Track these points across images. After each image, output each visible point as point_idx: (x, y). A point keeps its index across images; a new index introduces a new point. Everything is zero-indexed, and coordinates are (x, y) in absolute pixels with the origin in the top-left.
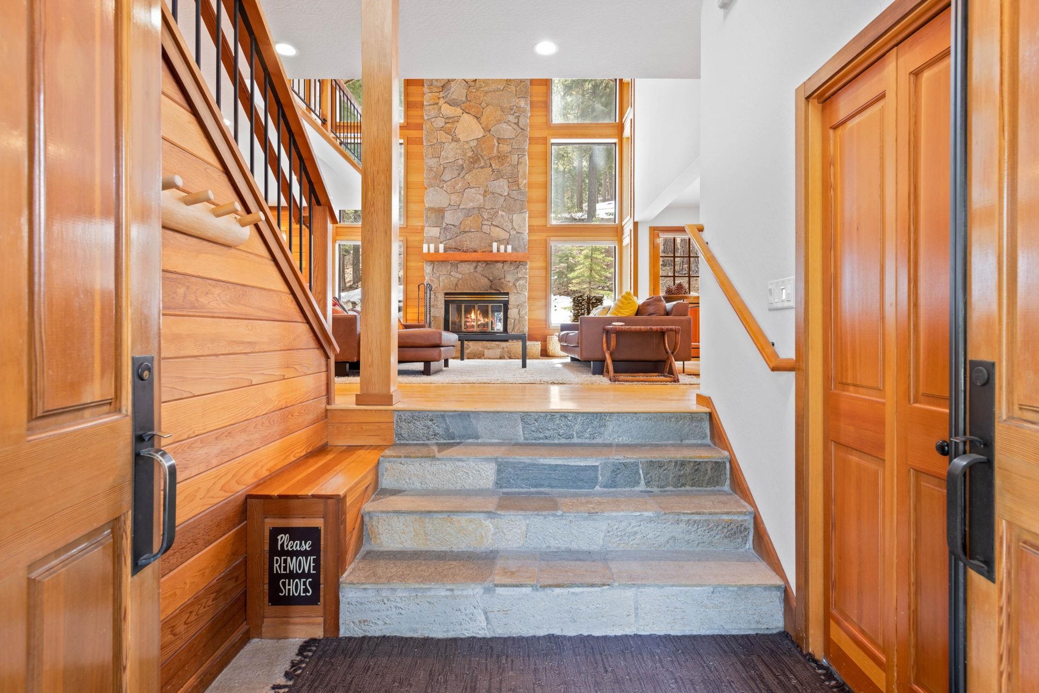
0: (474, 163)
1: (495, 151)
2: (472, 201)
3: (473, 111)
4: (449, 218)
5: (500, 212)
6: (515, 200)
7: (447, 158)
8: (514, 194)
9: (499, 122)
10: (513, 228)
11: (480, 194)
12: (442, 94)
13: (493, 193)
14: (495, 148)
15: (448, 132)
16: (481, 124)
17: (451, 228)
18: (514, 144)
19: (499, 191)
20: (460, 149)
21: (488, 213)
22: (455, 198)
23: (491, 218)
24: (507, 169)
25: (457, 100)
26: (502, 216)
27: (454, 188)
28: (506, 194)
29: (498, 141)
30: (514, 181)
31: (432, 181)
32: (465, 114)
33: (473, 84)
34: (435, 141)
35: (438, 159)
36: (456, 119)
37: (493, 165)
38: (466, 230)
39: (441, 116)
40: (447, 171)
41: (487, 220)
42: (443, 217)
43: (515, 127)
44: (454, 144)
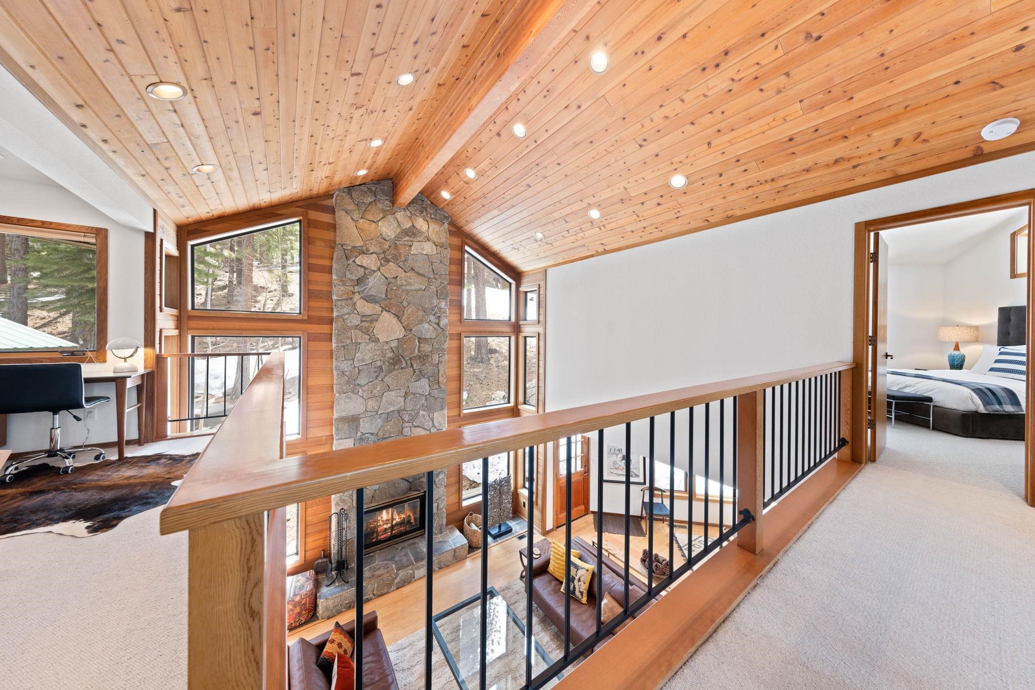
0: (394, 364)
1: (416, 351)
2: (392, 404)
3: (394, 310)
4: (366, 426)
5: (421, 412)
6: (436, 399)
7: (363, 360)
8: (435, 393)
9: (421, 322)
10: (434, 426)
11: (400, 397)
12: (357, 289)
13: (414, 394)
14: (417, 348)
15: (366, 331)
16: (402, 323)
17: (368, 438)
18: (435, 344)
19: (420, 391)
20: (378, 350)
21: (409, 415)
22: (371, 404)
23: (411, 420)
24: (428, 369)
25: (376, 296)
26: (423, 416)
27: (371, 393)
28: (427, 393)
29: (419, 342)
30: (435, 380)
31: (344, 387)
32: (384, 313)
33: (393, 281)
34: (349, 342)
35: (351, 362)
36: (375, 317)
37: (415, 366)
38: (385, 437)
39: (355, 312)
40: (362, 375)
41: (408, 422)
42: (357, 427)
43: (436, 326)
44: (372, 345)
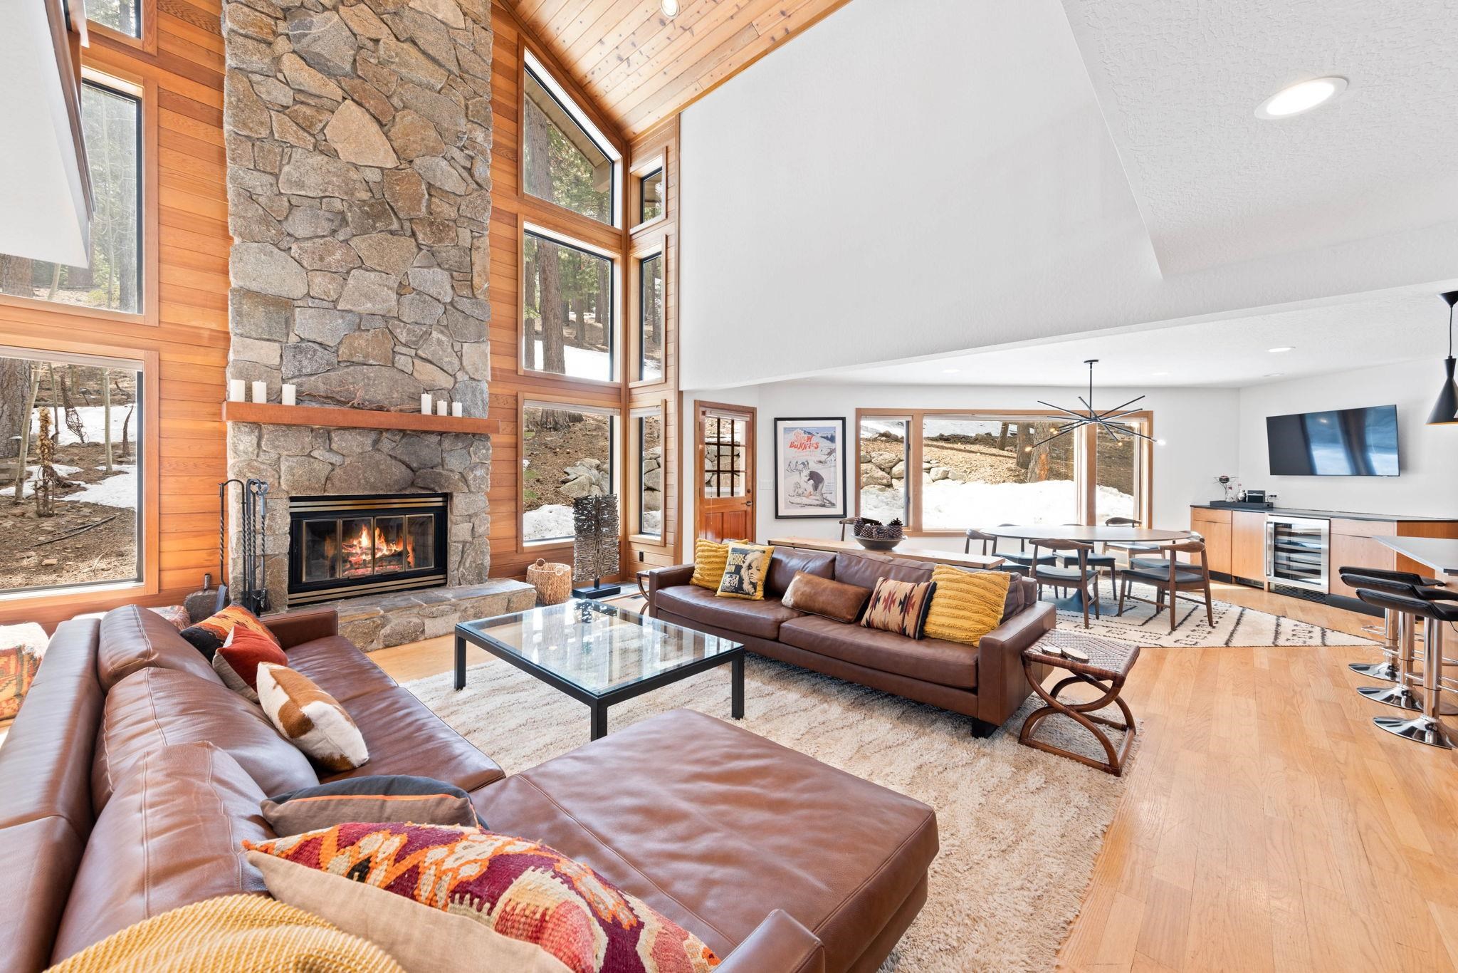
0: (377, 217)
1: (424, 209)
2: (369, 299)
3: (371, 104)
4: (306, 324)
5: (435, 335)
6: (467, 316)
7: (300, 185)
8: (465, 305)
9: (433, 152)
10: (462, 368)
11: (389, 288)
12: (282, 27)
13: (419, 293)
14: (424, 203)
15: (305, 127)
16: (390, 140)
17: (315, 351)
18: (463, 207)
19: (433, 291)
20: (335, 174)
21: (409, 332)
22: (321, 284)
23: (415, 343)
24: (448, 252)
25: (328, 60)
26: (439, 342)
27: (321, 259)
28: (449, 300)
29: (428, 190)
30: (462, 276)
31: (255, 228)
32: (348, 102)
33: (370, 45)
34: (264, 133)
35: (271, 179)
36: (329, 104)
37: (420, 236)
38: (354, 359)
39: (280, 76)
40: (298, 215)
41: (406, 345)
42: (288, 323)
43: (465, 174)
44: (319, 159)
